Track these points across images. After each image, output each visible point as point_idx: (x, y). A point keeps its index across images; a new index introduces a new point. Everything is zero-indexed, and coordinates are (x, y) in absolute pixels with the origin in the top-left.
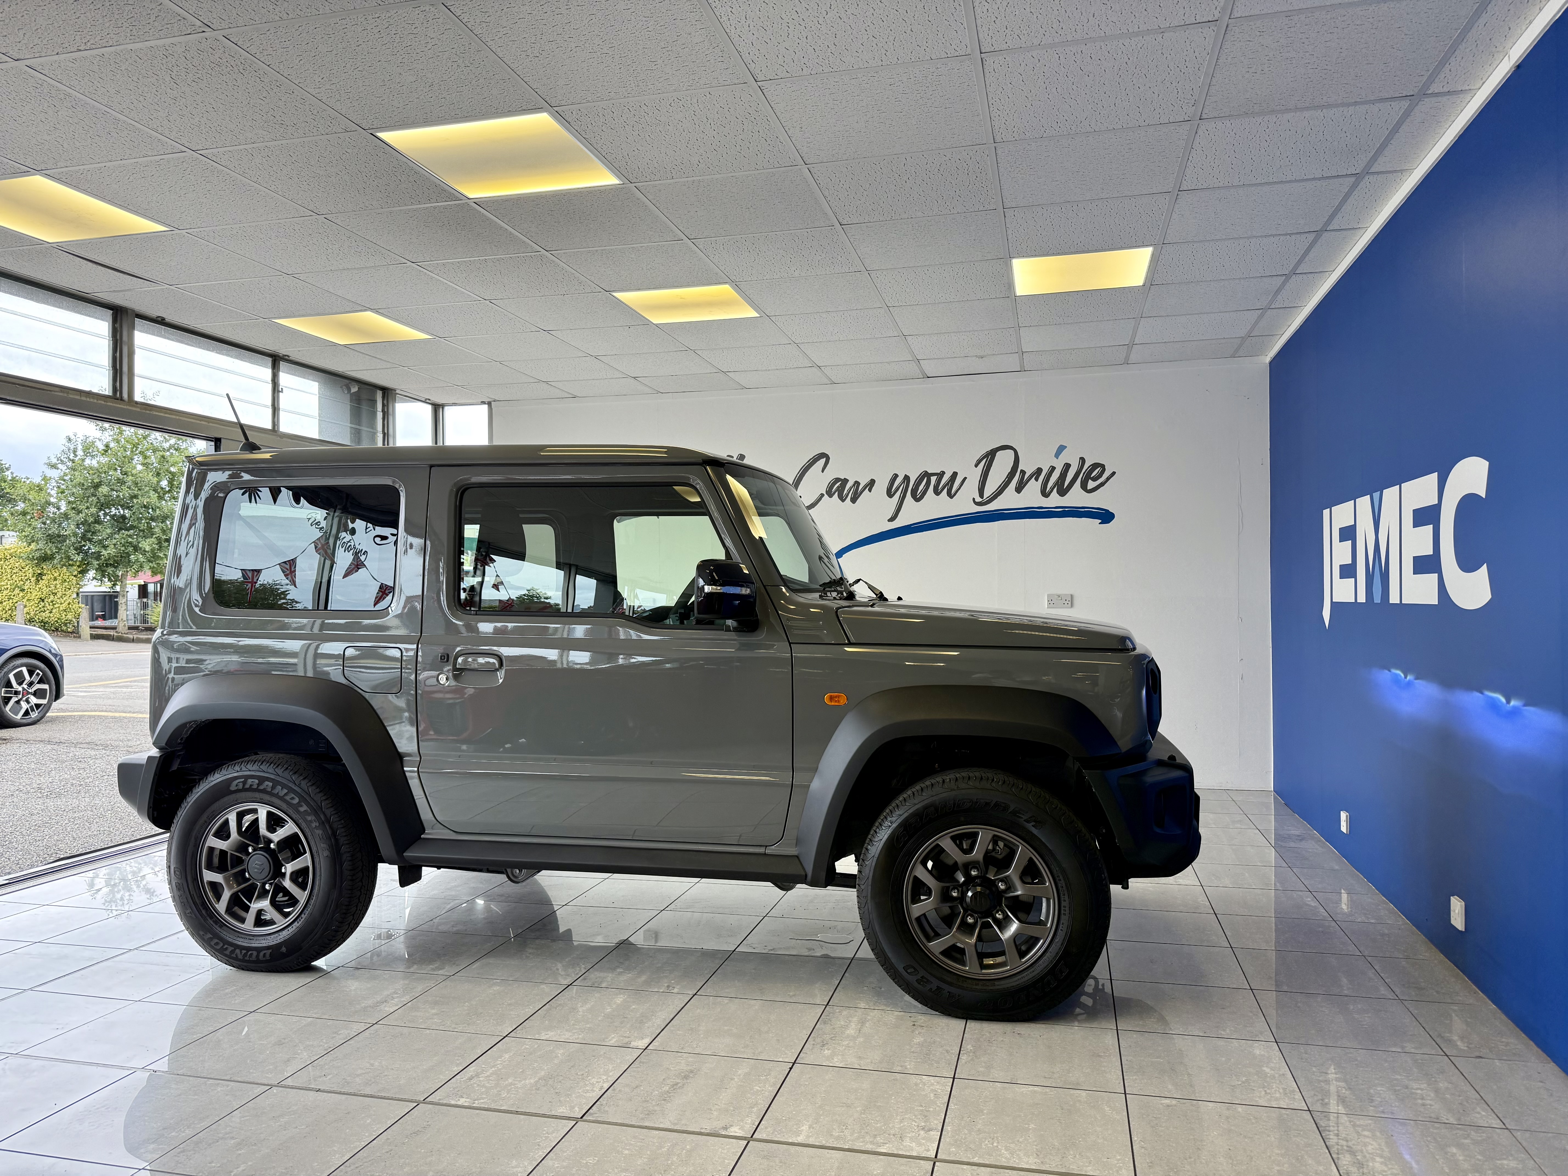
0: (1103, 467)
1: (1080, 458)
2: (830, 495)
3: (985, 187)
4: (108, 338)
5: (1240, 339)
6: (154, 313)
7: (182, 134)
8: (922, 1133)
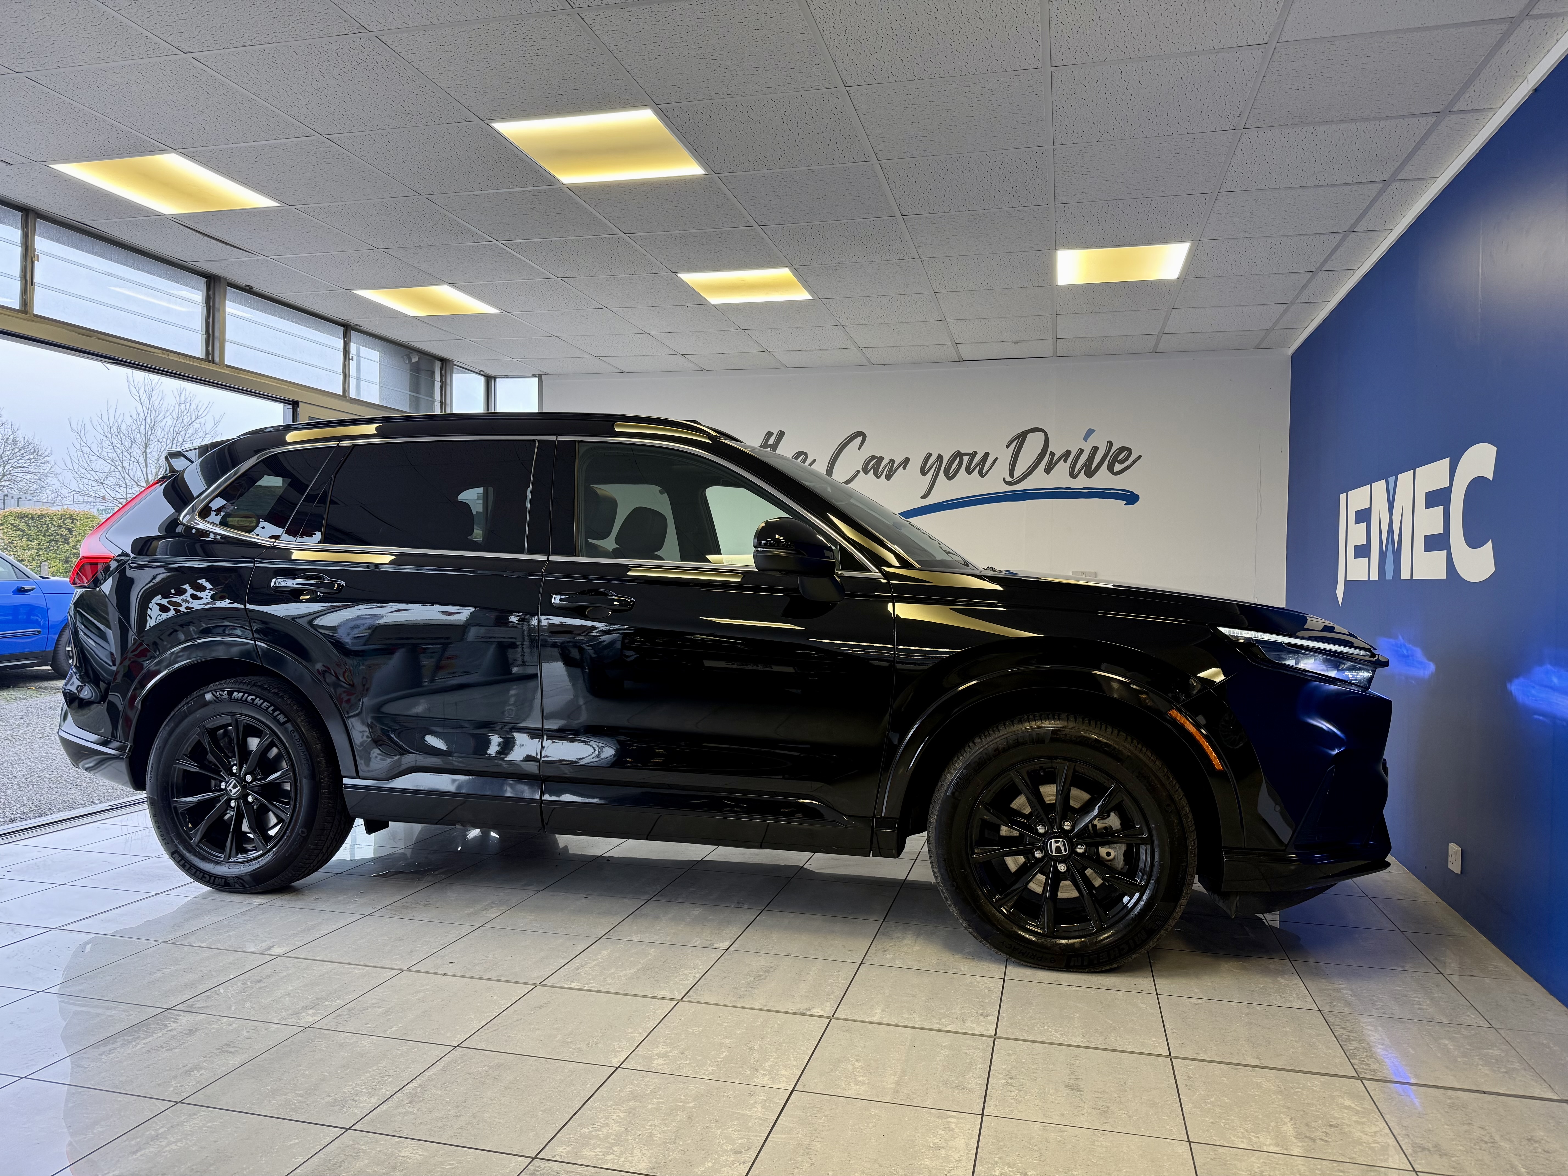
0: (1129, 450)
1: (1108, 442)
2: (866, 471)
3: (1040, 184)
4: (201, 304)
5: (1265, 331)
6: (243, 282)
7: (315, 120)
8: (981, 1017)
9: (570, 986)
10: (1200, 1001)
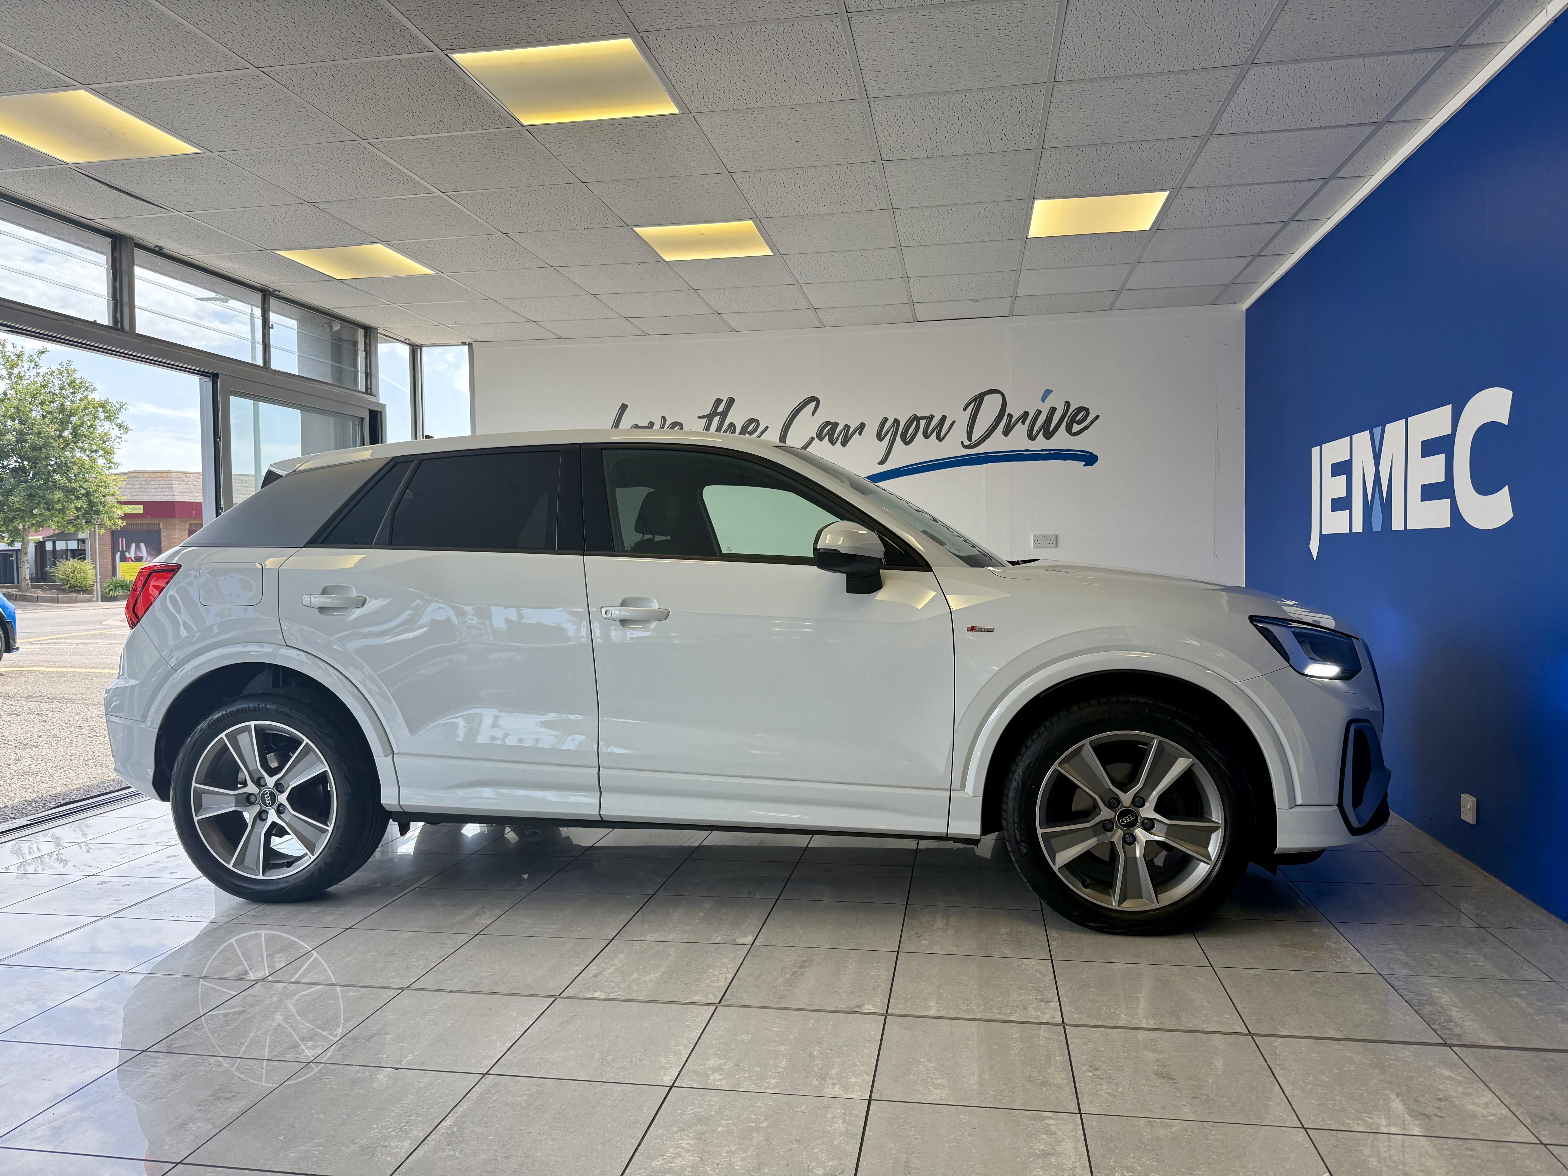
0: (1087, 410)
1: (1066, 402)
2: (820, 438)
4: (107, 267)
5: (1223, 286)
6: (154, 242)
8: (1042, 1004)
9: (594, 996)
10: (1259, 972)
